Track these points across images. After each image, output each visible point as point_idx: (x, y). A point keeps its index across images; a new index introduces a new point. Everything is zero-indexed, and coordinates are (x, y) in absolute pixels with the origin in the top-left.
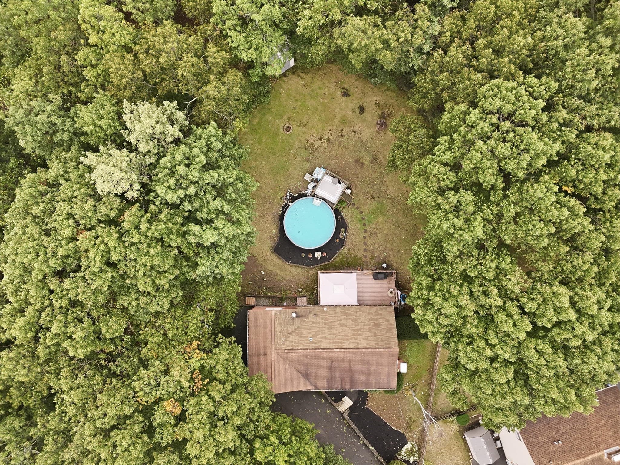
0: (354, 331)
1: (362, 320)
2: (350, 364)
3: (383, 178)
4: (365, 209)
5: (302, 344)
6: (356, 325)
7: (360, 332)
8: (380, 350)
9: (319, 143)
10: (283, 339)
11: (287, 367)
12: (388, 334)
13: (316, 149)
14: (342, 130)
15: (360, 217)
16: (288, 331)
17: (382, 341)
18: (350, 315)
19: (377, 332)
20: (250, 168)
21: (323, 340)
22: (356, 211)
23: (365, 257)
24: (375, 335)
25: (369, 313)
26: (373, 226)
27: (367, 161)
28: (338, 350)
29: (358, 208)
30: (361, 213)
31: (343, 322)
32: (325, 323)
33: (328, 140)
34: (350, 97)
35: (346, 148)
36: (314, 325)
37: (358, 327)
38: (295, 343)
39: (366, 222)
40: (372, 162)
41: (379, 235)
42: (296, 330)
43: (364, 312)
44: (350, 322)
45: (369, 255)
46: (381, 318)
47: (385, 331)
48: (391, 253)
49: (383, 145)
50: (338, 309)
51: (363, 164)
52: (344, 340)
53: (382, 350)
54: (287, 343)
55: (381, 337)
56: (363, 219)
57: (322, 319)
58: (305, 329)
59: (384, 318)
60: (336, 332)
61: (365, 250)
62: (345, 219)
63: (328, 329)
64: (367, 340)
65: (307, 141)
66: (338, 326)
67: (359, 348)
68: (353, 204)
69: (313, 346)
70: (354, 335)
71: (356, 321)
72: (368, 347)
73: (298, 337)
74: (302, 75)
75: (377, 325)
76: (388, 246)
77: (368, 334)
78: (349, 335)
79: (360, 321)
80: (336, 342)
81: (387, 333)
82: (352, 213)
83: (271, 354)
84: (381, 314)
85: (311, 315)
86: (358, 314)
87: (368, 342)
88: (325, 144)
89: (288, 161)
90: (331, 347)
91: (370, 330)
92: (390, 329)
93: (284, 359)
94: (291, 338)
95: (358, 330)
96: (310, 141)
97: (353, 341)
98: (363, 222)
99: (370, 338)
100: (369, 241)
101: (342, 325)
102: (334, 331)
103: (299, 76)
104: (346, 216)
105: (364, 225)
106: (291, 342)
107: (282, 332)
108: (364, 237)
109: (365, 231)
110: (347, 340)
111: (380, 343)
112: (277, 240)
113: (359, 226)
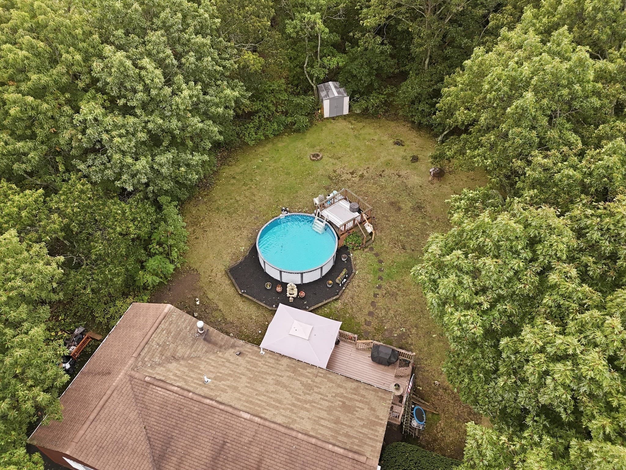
0: (298, 400)
1: (323, 390)
2: (260, 462)
3: (426, 230)
4: (388, 259)
5: (186, 381)
6: (305, 394)
7: (307, 406)
8: (336, 449)
9: (350, 176)
10: (157, 360)
11: (133, 416)
12: (365, 430)
13: (342, 181)
14: (383, 171)
15: (376, 266)
16: (175, 351)
17: (347, 435)
18: (302, 375)
19: (344, 418)
20: (252, 180)
21: (229, 391)
22: (373, 257)
23: (368, 323)
24: (337, 421)
25: (339, 386)
26: (395, 284)
27: (407, 205)
28: (247, 416)
29: (377, 255)
30: (381, 262)
31: (284, 380)
32: (249, 370)
33: (362, 176)
34: (404, 147)
35: (382, 187)
36: (227, 364)
37: (309, 398)
38: (175, 375)
39: (384, 275)
40: (413, 209)
41: (400, 299)
42: (190, 358)
43: (331, 381)
44: (297, 385)
45: (375, 323)
46: (360, 401)
47: (361, 423)
48: (414, 331)
49: (434, 195)
50: (285, 361)
51: (400, 209)
52: (269, 405)
53: (341, 451)
54: (159, 369)
55: (348, 430)
56: (380, 270)
57: (248, 362)
58: (208, 363)
59: (368, 403)
60: (262, 389)
61: (371, 314)
62: (353, 263)
63: (250, 378)
64: (316, 422)
65: (335, 171)
66: (272, 382)
67: (292, 429)
68: (372, 249)
69: (205, 391)
70: (294, 405)
71: (308, 387)
72: (311, 433)
73: (186, 370)
74: (353, 122)
75: (347, 408)
76: (412, 319)
77: (324, 414)
78: (285, 401)
79: (316, 389)
80: (251, 402)
81: (363, 426)
82: (366, 258)
83: (119, 373)
84: (363, 396)
85: (232, 351)
86: (318, 380)
87: (317, 427)
88: (357, 179)
89: (301, 183)
90: (237, 406)
91: (329, 410)
92: (372, 424)
93: (136, 397)
94: (173, 366)
95: (306, 402)
96: (338, 172)
97: (288, 413)
98: (380, 274)
99: (322, 422)
100: (381, 302)
101: (278, 383)
102: (258, 386)
103: (350, 122)
104: (355, 259)
105: (380, 278)
106: (169, 370)
107: (164, 346)
108: (375, 295)
109: (380, 287)
110: (277, 408)
111: (340, 438)
112: (241, 259)
113: (370, 277)
